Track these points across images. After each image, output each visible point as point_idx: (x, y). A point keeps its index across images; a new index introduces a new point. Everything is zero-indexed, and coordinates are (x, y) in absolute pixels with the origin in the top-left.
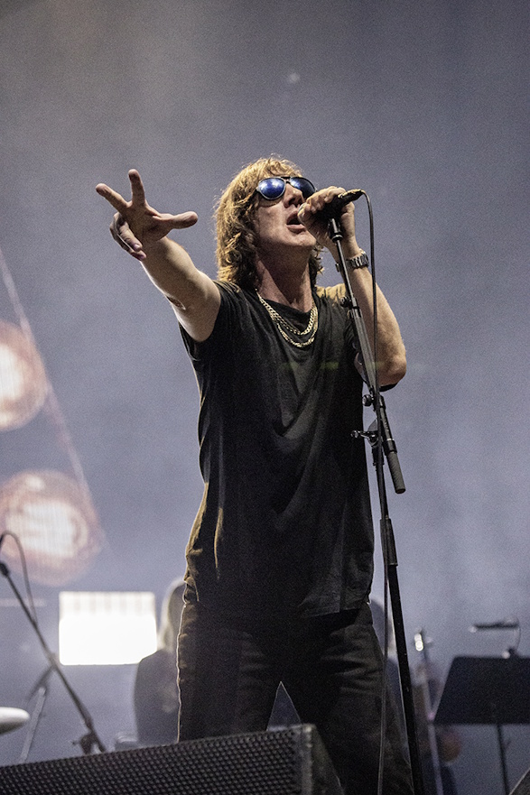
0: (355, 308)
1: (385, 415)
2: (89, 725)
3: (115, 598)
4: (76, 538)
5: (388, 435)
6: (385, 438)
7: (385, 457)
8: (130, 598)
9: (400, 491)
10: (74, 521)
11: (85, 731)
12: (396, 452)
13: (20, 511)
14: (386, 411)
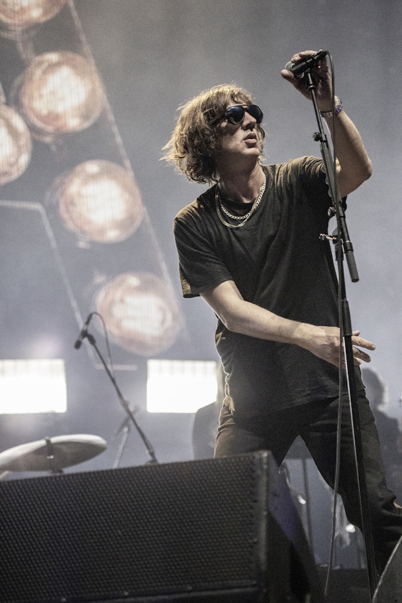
0: (324, 141)
1: (345, 223)
2: (152, 454)
3: (188, 365)
4: (163, 321)
5: (346, 238)
6: (344, 241)
7: (344, 255)
8: (199, 365)
9: (355, 280)
10: (161, 309)
11: (150, 458)
12: (352, 251)
13: (122, 301)
14: (346, 219)
